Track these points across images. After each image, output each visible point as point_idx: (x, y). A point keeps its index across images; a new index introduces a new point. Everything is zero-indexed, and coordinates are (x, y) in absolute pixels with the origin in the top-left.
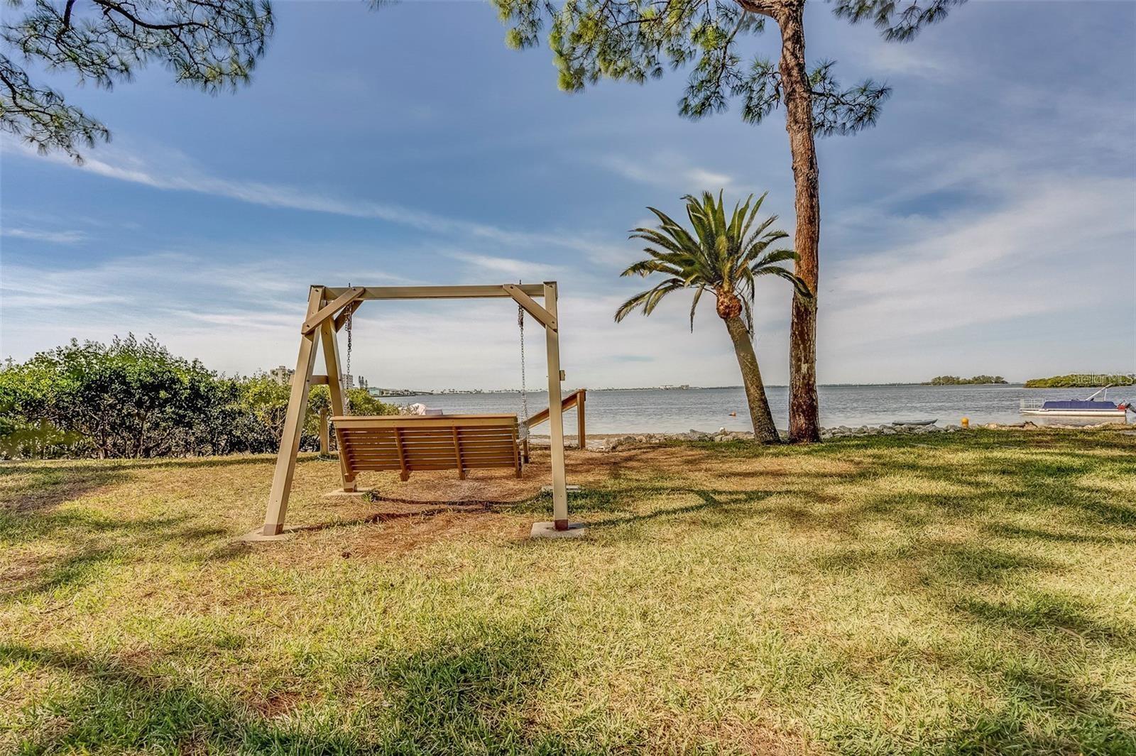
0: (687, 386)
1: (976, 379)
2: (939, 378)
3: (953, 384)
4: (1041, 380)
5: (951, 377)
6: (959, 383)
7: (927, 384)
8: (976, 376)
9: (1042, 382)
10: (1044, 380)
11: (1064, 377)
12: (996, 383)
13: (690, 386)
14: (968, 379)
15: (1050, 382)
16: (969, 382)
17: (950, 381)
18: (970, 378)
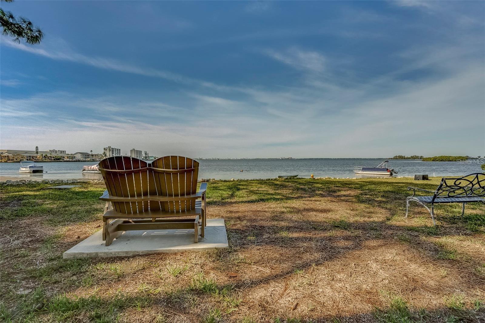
0: (291, 158)
1: (412, 157)
2: (397, 156)
3: (402, 159)
4: (429, 158)
5: (402, 156)
6: (405, 158)
7: (391, 159)
8: (412, 156)
9: (429, 159)
10: (430, 158)
11: (438, 157)
12: (420, 159)
13: (292, 158)
14: (409, 157)
15: (432, 159)
16: (409, 158)
17: (401, 158)
18: (409, 156)
